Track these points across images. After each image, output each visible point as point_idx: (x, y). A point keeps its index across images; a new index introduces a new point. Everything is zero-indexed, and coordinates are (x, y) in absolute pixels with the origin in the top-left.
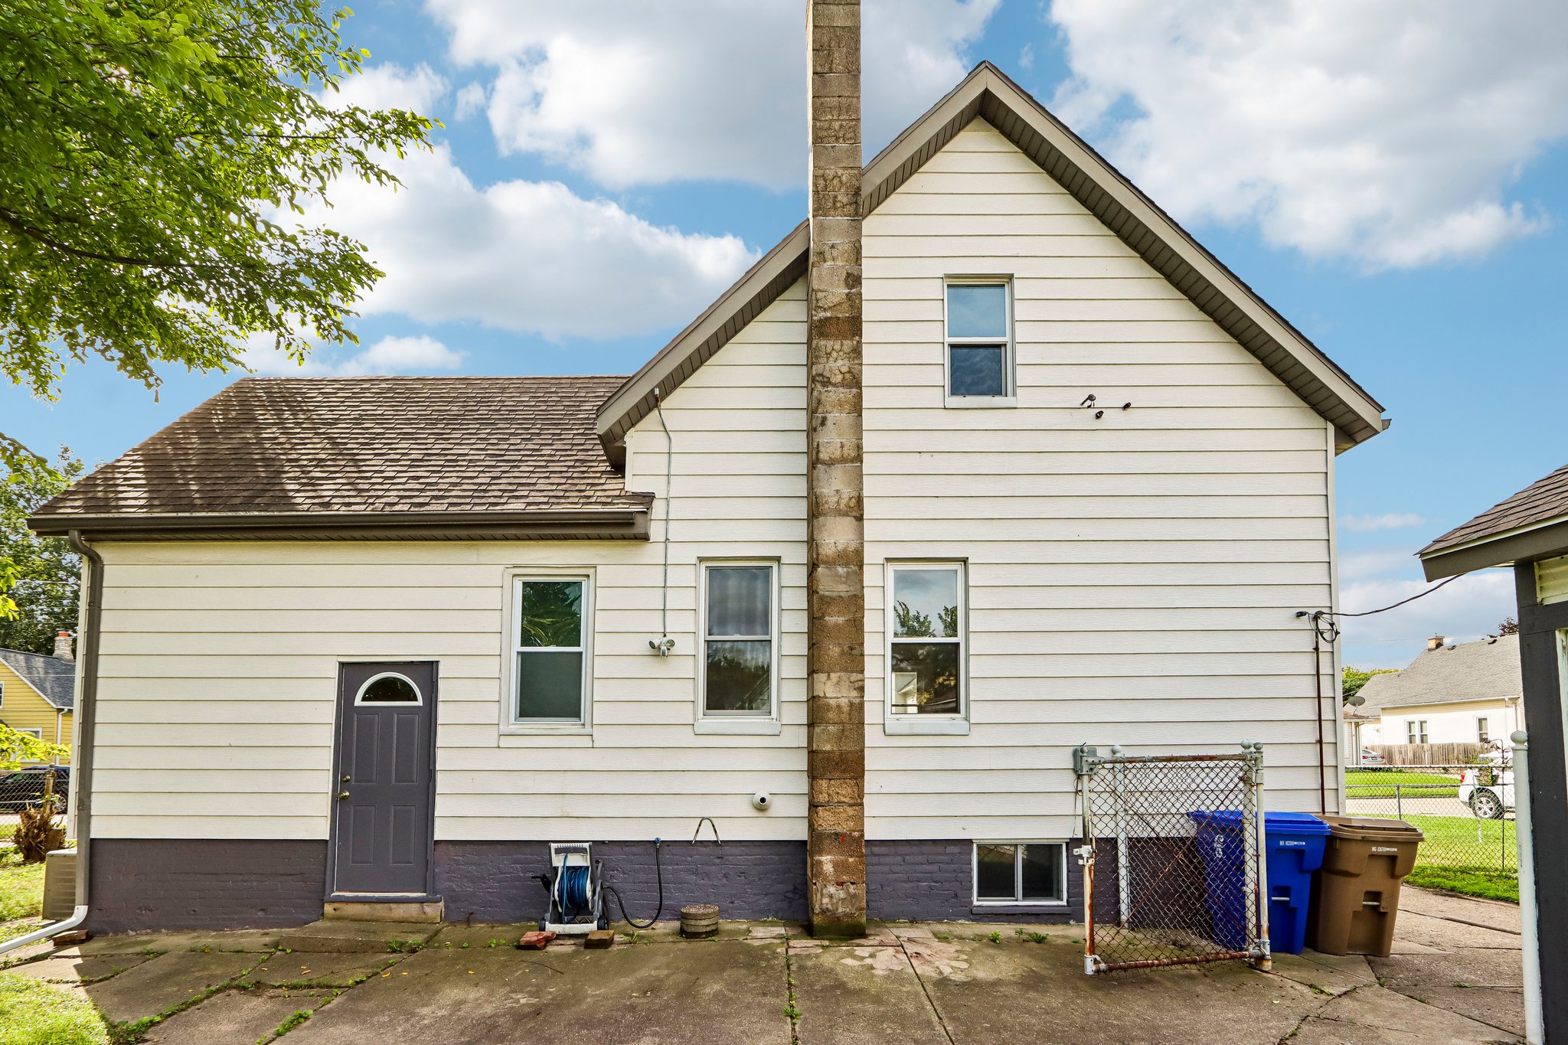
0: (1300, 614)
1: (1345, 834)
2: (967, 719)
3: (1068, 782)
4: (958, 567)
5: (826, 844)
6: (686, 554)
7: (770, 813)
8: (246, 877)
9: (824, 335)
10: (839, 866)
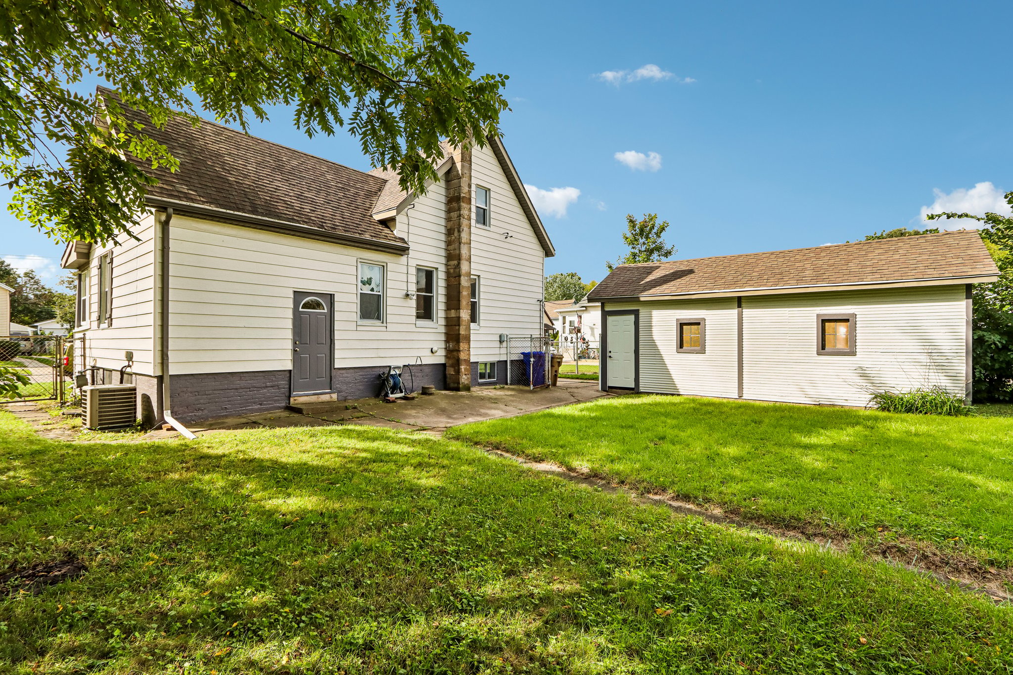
0: (538, 301)
2: (479, 325)
3: (498, 344)
4: (477, 278)
5: (463, 363)
6: (413, 263)
7: (436, 354)
8: (252, 389)
9: (463, 202)
10: (465, 369)
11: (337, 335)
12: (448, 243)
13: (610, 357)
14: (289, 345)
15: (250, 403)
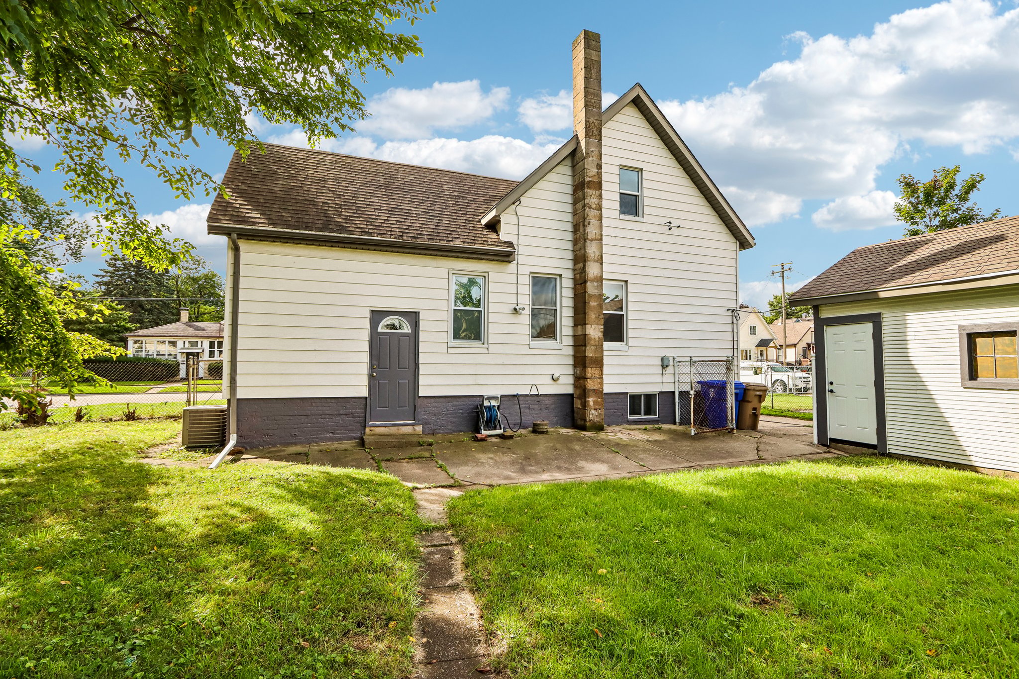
0: (729, 310)
1: (749, 388)
2: (627, 344)
3: (659, 370)
4: (623, 283)
5: (591, 393)
6: (525, 270)
7: (559, 382)
8: (323, 416)
9: (589, 188)
10: (595, 403)
11: (422, 359)
12: (575, 242)
13: (832, 391)
14: (365, 369)
15: (321, 431)
